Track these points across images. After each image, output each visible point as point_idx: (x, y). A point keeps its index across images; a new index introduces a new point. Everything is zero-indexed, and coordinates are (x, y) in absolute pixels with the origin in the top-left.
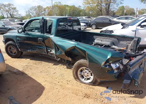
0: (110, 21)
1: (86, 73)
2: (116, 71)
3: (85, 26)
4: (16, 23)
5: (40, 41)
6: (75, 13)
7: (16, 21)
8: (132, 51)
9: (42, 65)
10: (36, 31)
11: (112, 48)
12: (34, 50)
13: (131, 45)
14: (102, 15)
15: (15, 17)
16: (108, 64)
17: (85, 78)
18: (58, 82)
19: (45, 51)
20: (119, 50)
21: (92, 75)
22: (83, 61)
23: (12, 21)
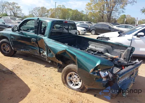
0: (110, 28)
1: (75, 78)
2: (104, 80)
3: (84, 30)
4: (16, 21)
5: (33, 41)
6: (78, 17)
7: (17, 20)
8: (125, 60)
9: (34, 66)
10: (31, 31)
11: (105, 55)
12: (27, 49)
13: (125, 54)
14: (103, 21)
15: (18, 15)
16: (97, 71)
17: (74, 84)
18: (46, 86)
19: (38, 52)
20: (112, 58)
21: (80, 81)
22: (72, 66)
23: (13, 19)
